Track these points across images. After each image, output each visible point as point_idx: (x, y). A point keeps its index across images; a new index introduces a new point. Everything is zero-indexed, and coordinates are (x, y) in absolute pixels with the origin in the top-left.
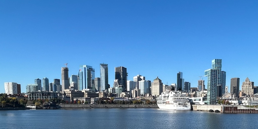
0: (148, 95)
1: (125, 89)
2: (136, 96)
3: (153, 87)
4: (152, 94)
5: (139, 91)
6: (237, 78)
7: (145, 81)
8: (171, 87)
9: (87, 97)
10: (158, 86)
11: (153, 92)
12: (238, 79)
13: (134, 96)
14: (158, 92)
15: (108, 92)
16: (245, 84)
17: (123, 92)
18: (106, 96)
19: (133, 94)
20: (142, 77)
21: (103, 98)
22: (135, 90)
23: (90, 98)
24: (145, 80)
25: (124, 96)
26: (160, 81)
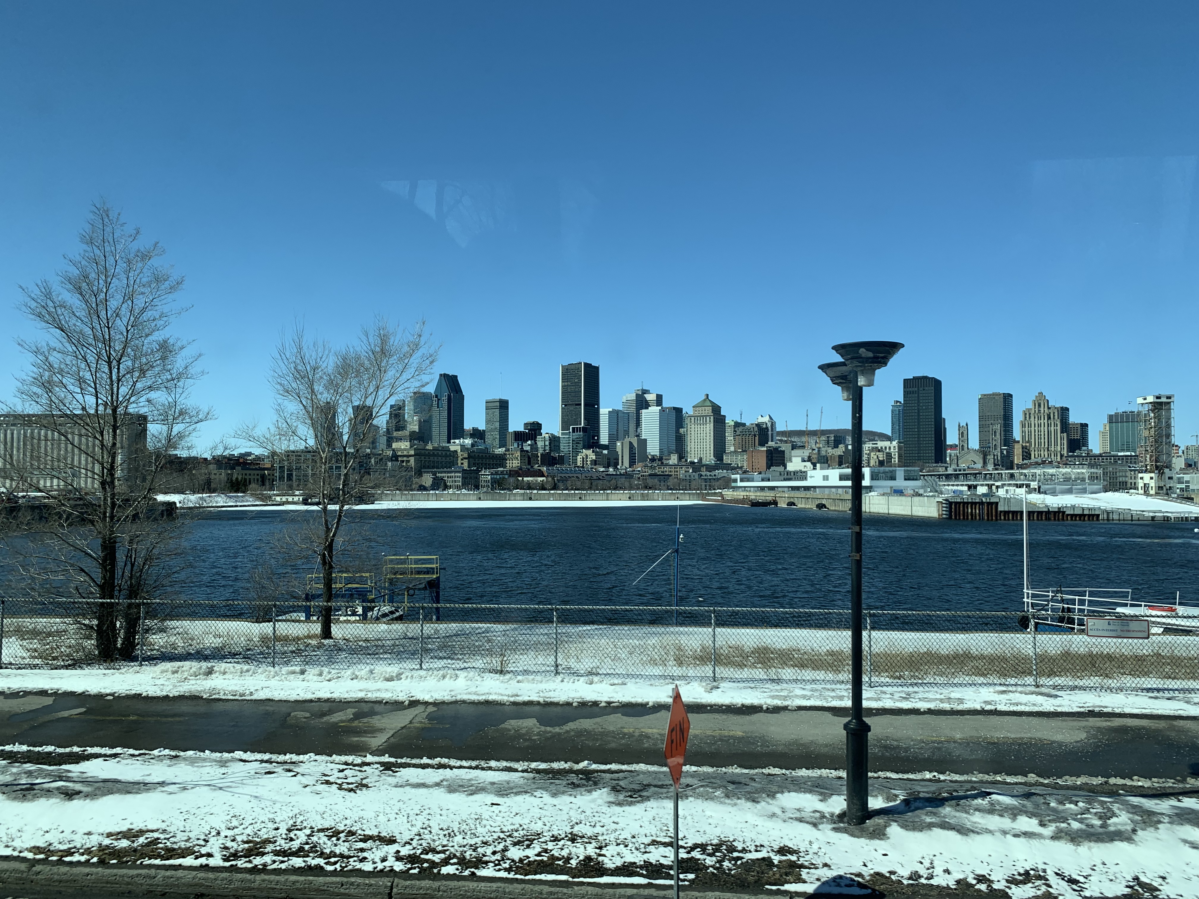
0: (674, 459)
1: (593, 438)
2: (632, 463)
3: (693, 429)
4: (689, 455)
5: (643, 443)
6: (1001, 392)
7: (663, 410)
8: (756, 429)
9: (466, 466)
10: (709, 428)
11: (693, 447)
12: (1007, 398)
13: (625, 463)
14: (708, 446)
15: (537, 449)
16: (1032, 417)
17: (588, 447)
18: (529, 463)
19: (620, 453)
20: (651, 397)
21: (521, 469)
22: (627, 440)
23: (478, 471)
24: (664, 405)
25: (589, 463)
26: (716, 409)
